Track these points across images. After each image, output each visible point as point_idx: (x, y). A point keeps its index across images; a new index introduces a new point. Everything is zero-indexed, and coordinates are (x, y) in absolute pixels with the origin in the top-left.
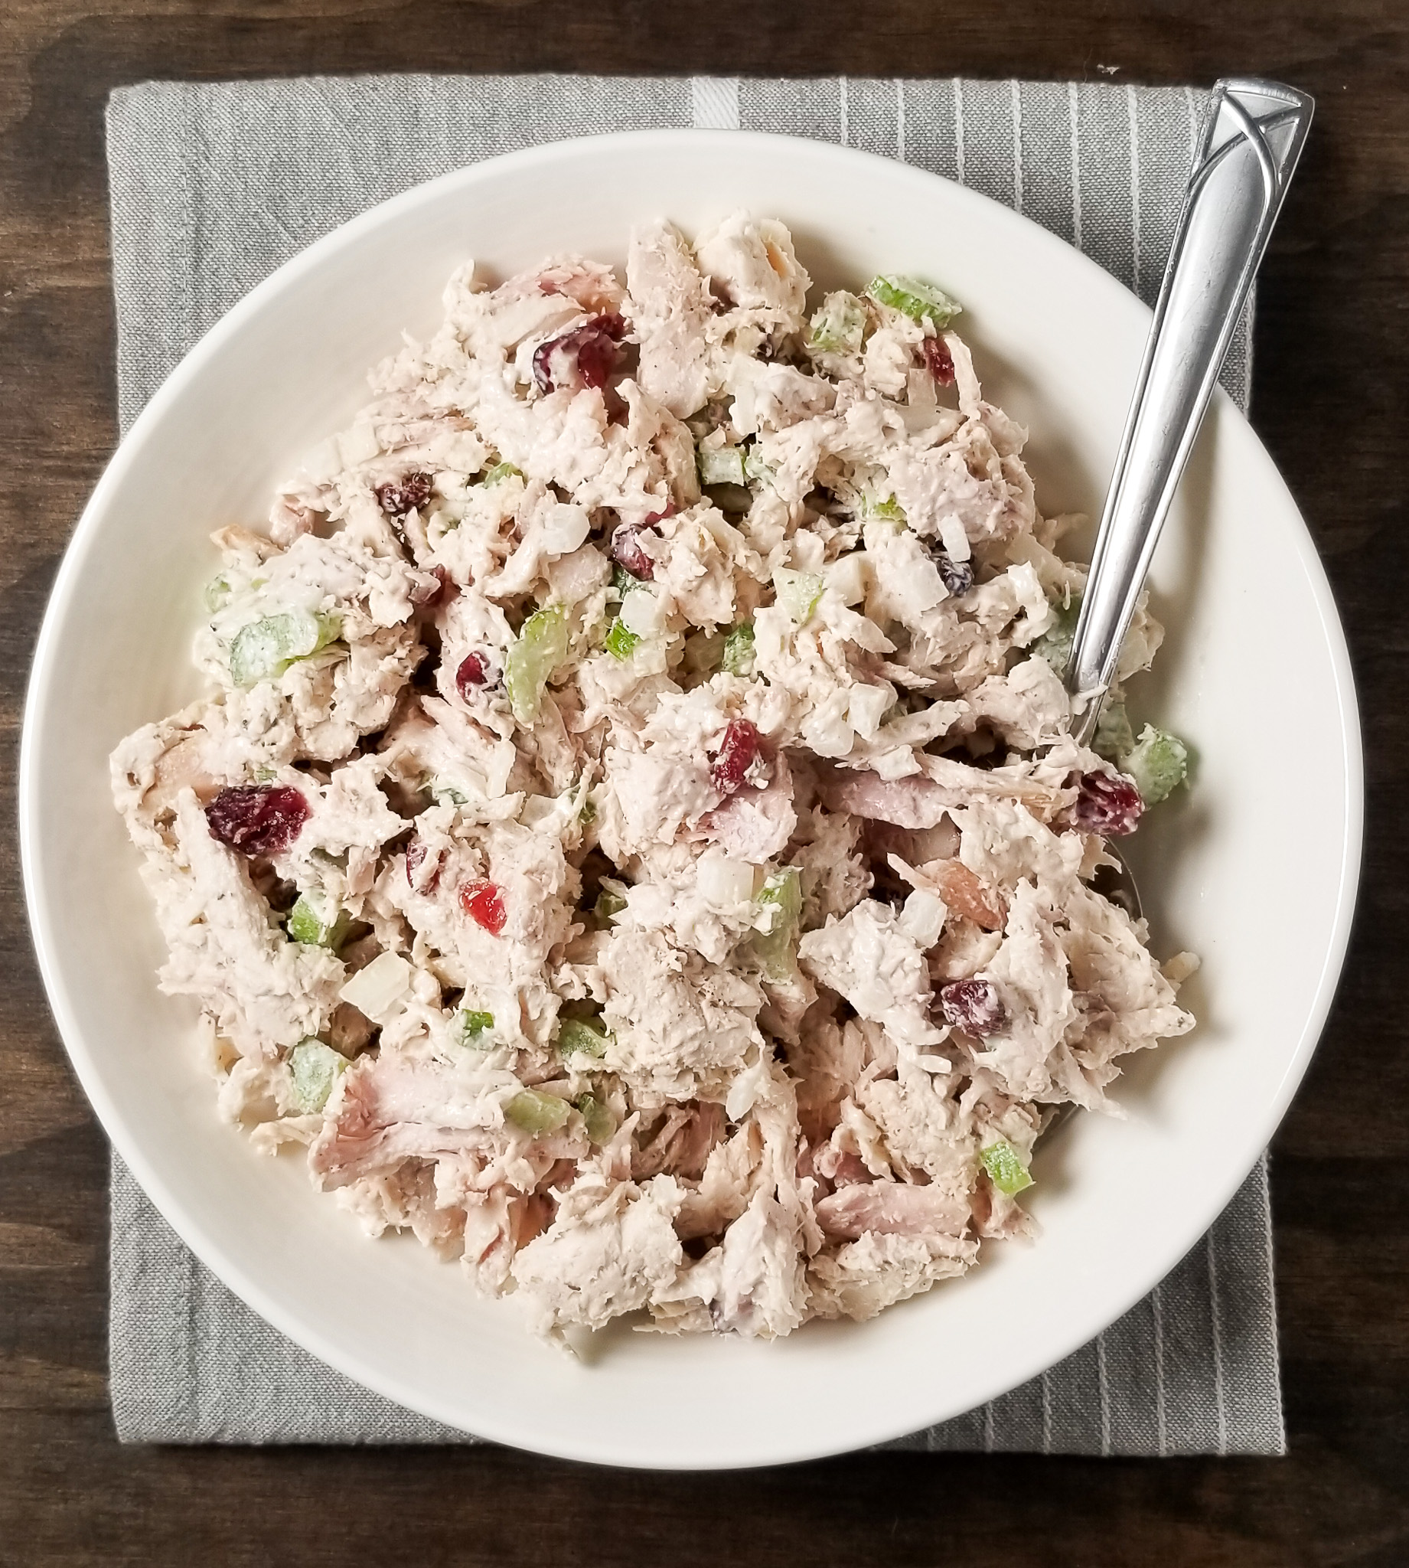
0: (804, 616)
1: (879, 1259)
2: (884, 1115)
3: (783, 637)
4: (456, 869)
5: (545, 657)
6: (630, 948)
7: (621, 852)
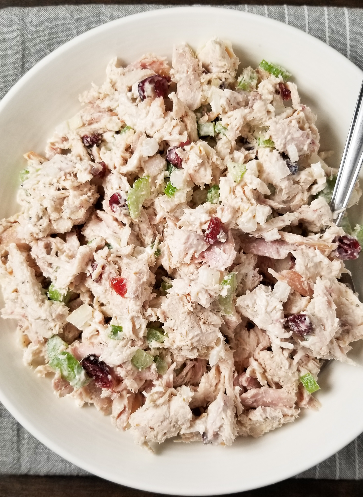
0: (239, 179)
1: (264, 416)
2: (265, 363)
3: (230, 188)
4: (108, 272)
5: (142, 195)
6: (174, 302)
7: (170, 268)
